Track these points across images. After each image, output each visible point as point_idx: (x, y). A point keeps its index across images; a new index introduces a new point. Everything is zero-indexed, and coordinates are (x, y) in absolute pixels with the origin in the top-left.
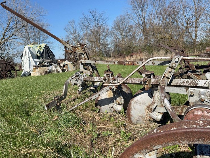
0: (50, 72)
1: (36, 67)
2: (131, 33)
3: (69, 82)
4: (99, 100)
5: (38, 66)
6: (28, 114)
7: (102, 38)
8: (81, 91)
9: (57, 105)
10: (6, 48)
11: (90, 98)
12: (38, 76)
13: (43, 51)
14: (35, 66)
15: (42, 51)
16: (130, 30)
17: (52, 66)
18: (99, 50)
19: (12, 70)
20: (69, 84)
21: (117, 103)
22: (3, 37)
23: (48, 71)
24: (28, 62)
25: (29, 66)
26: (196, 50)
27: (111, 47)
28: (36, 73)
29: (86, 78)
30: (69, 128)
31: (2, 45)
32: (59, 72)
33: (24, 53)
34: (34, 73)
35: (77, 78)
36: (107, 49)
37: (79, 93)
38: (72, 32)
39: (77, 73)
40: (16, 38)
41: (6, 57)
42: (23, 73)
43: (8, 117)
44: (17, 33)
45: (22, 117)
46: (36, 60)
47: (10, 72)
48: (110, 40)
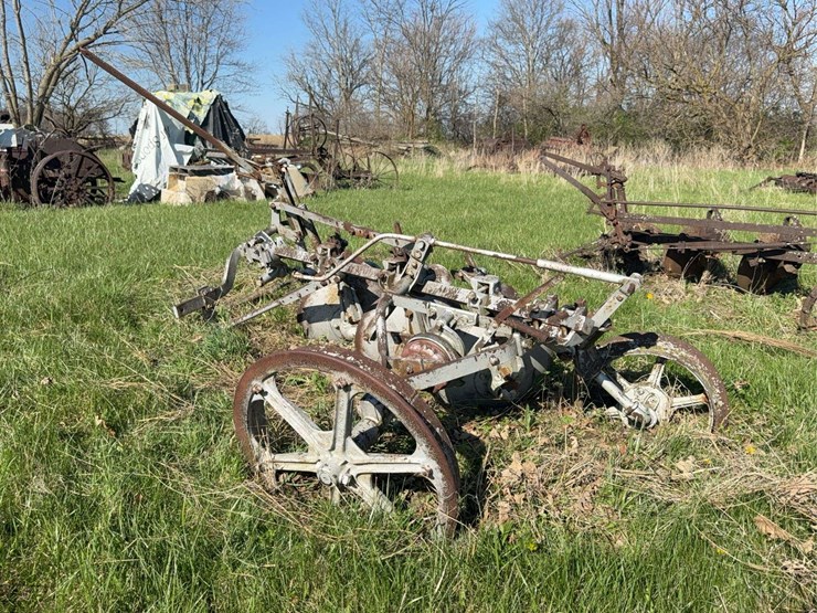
0: (224, 194)
1: (178, 173)
2: (566, 53)
3: (242, 254)
4: (306, 306)
5: (186, 171)
6: (134, 324)
7: (447, 66)
8: (269, 281)
9: (204, 308)
10: (81, 78)
11: (280, 300)
12: (182, 206)
13: (207, 119)
14: (176, 169)
15: (201, 115)
16: (562, 39)
17: (230, 175)
18: (428, 110)
19: (100, 177)
20: (240, 257)
21: (347, 318)
22: (73, 35)
23: (217, 190)
24: (154, 151)
25: (157, 167)
26: (806, 146)
27: (480, 103)
28: (178, 195)
29: (281, 251)
30: (219, 361)
31: (67, 65)
32: (254, 197)
33: (142, 118)
34: (171, 192)
35: (259, 246)
36: (462, 110)
37: (262, 285)
38: (332, 32)
39: (260, 234)
40: (120, 43)
41: (80, 111)
42: (133, 188)
43: (89, 324)
44: (124, 23)
45: (119, 327)
46: (180, 147)
47: (94, 183)
48: (475, 77)
